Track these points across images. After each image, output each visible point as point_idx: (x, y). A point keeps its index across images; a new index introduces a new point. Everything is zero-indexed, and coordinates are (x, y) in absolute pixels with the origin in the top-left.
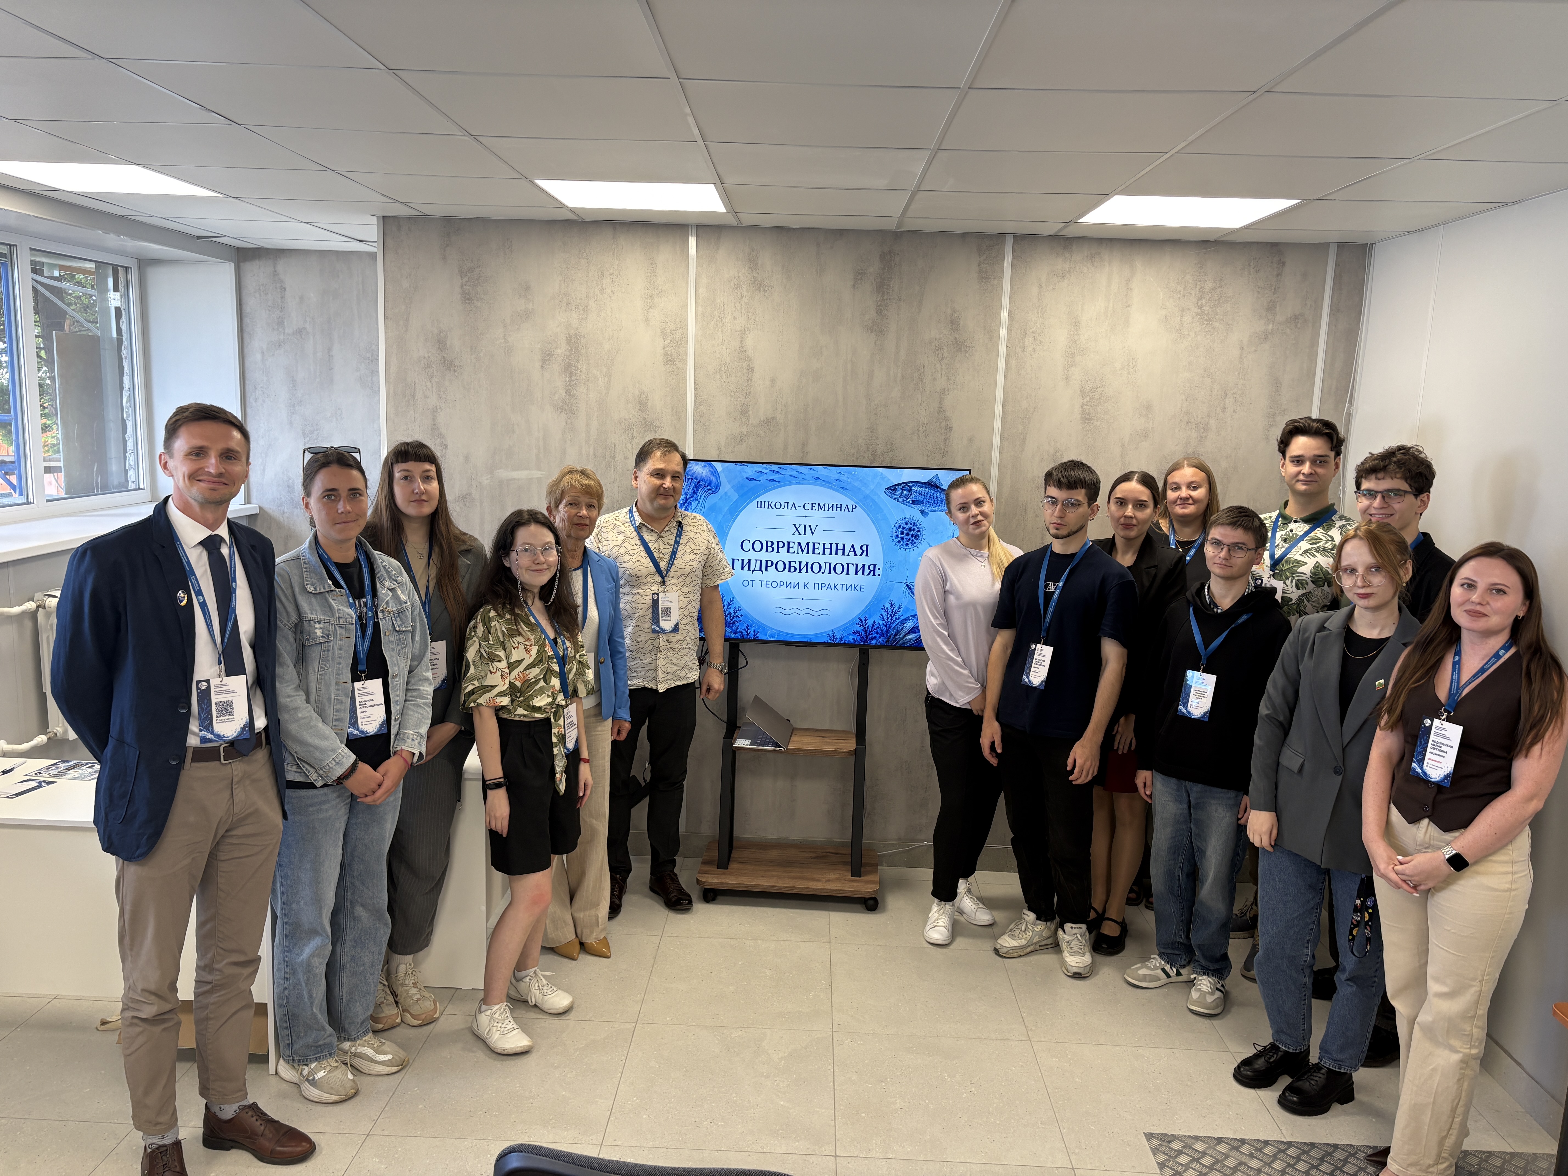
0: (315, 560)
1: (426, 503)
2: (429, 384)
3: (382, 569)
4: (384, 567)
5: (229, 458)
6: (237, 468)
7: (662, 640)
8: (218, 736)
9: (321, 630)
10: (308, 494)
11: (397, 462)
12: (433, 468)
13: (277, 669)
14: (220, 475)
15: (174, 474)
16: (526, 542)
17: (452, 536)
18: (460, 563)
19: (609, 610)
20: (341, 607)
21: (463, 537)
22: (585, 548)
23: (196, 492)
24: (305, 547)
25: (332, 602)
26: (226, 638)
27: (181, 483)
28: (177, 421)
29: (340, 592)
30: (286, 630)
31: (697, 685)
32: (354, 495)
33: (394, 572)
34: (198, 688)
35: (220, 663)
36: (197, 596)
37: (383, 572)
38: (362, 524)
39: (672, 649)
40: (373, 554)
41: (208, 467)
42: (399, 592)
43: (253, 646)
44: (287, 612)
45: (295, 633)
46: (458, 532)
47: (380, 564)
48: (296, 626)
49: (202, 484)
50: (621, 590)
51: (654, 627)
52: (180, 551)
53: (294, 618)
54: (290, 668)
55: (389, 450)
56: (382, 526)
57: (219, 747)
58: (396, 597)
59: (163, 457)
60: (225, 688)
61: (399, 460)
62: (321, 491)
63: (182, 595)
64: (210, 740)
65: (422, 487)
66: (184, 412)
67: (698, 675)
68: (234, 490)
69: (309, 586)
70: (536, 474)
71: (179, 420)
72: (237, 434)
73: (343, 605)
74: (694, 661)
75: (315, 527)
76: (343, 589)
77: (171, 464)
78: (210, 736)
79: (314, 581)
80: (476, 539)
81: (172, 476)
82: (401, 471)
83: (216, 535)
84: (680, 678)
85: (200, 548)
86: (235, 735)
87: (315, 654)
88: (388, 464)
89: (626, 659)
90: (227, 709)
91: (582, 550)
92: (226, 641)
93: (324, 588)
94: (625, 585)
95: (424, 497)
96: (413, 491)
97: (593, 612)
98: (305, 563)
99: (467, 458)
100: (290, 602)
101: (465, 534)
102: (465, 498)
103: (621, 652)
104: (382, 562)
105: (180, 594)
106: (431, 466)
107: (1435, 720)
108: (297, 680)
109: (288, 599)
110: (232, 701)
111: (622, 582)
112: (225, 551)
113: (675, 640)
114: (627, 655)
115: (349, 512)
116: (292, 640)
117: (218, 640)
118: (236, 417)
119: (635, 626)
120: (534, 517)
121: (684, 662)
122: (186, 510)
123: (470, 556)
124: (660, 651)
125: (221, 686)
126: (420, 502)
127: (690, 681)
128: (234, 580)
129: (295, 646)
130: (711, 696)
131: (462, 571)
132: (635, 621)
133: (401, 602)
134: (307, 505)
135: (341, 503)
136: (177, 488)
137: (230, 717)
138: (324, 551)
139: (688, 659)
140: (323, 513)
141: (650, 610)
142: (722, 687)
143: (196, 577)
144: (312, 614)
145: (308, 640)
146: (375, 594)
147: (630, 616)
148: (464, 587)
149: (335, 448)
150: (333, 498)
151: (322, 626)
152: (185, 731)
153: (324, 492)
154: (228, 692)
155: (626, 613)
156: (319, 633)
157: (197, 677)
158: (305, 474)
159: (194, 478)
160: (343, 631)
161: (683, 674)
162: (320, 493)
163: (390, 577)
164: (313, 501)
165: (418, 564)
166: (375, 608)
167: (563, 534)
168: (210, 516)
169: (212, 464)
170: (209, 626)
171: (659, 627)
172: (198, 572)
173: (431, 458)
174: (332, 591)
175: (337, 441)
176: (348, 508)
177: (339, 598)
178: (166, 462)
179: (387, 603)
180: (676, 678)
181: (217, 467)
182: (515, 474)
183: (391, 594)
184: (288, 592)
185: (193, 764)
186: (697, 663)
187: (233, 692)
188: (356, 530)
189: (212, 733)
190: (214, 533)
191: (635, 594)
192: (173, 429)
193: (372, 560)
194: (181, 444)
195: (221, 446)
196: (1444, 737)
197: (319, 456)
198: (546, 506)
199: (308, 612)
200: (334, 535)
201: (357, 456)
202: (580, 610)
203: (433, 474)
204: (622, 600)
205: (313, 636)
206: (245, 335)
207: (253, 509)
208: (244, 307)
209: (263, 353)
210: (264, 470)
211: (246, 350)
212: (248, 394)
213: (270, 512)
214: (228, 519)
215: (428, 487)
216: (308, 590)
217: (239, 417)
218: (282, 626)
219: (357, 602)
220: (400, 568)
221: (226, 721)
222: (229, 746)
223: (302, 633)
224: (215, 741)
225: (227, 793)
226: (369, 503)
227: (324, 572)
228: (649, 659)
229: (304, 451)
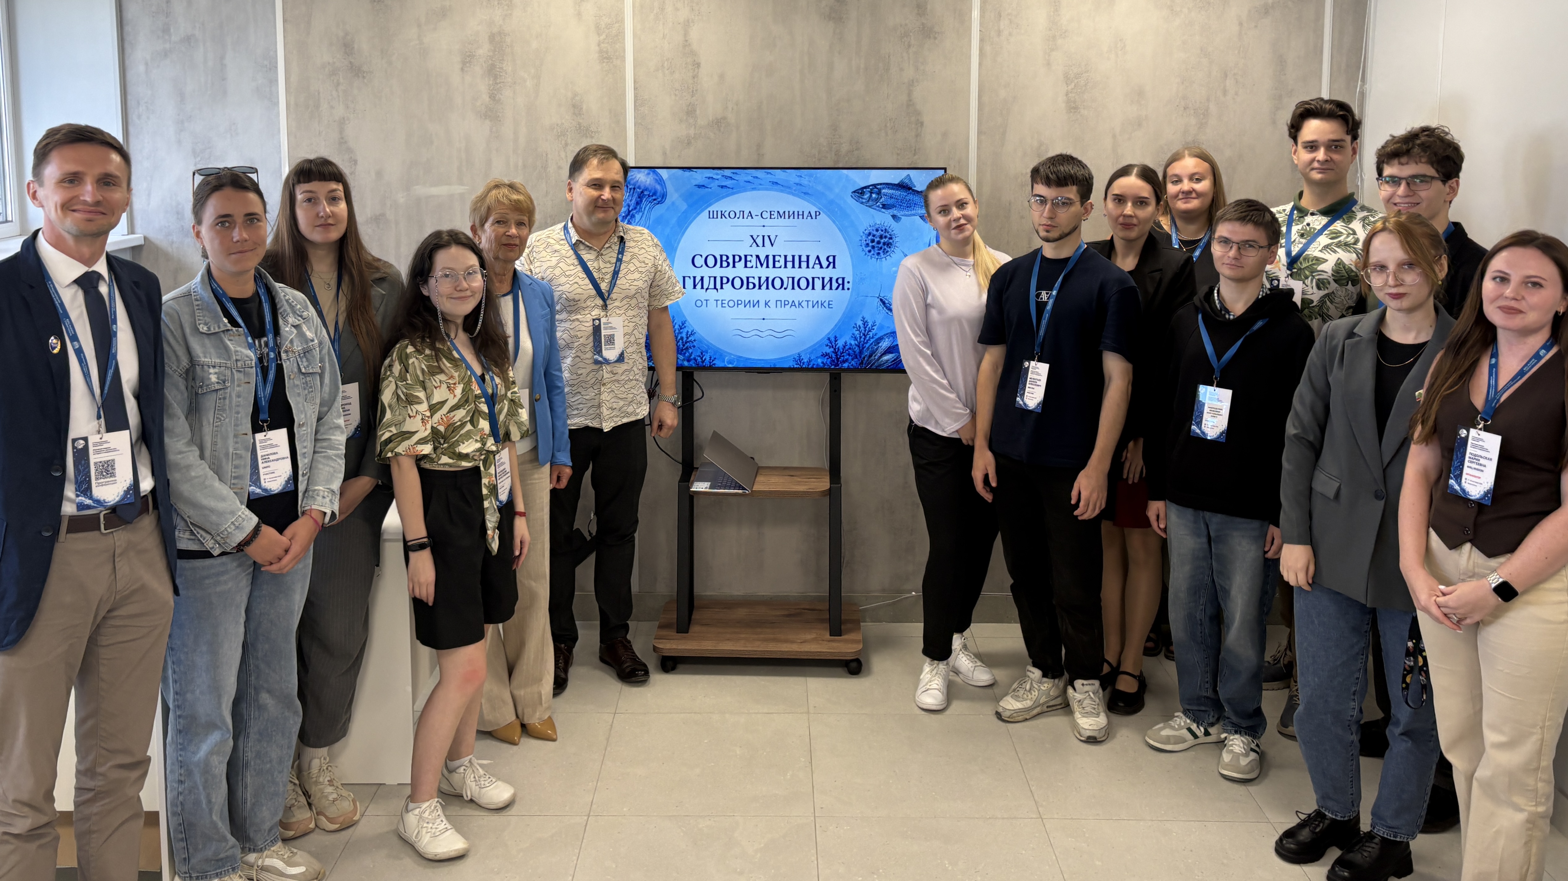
0: (208, 296)
1: (332, 227)
2: (334, 93)
3: (285, 303)
4: (287, 301)
5: (107, 184)
6: (117, 195)
7: (606, 371)
8: (98, 502)
9: (216, 376)
10: (199, 221)
11: (299, 182)
12: (340, 187)
13: (165, 421)
14: (97, 203)
15: (45, 204)
16: (446, 266)
17: (363, 263)
18: (373, 293)
19: (544, 340)
20: (238, 349)
21: (376, 264)
22: (515, 271)
23: (70, 224)
24: (196, 281)
25: (228, 343)
26: (106, 388)
27: (53, 215)
28: (47, 144)
29: (237, 331)
30: (176, 377)
31: (647, 422)
32: (251, 220)
33: (299, 306)
34: (74, 447)
35: (99, 417)
36: (71, 341)
37: (286, 307)
38: (261, 254)
39: (618, 381)
40: (274, 287)
41: (83, 195)
42: (305, 328)
43: (137, 397)
44: (177, 356)
45: (186, 380)
46: (370, 258)
47: (282, 297)
48: (187, 372)
49: (76, 214)
50: (557, 317)
51: (596, 357)
52: (52, 291)
53: (185, 362)
54: (181, 420)
55: (291, 168)
56: (283, 254)
57: (98, 514)
58: (301, 334)
59: (31, 185)
60: (105, 446)
61: (302, 179)
62: (214, 218)
63: (55, 341)
64: (88, 507)
65: (328, 210)
66: (56, 134)
67: (648, 410)
68: (113, 220)
69: (201, 326)
70: (457, 189)
71: (49, 143)
72: (116, 157)
73: (240, 346)
74: (643, 395)
75: (207, 258)
76: (241, 327)
77: (41, 193)
78: (88, 502)
79: (208, 320)
80: (391, 266)
81: (42, 206)
82: (304, 192)
83: (94, 272)
84: (628, 414)
85: (75, 287)
86: (117, 499)
87: (209, 403)
88: (289, 185)
89: (564, 395)
90: (108, 470)
91: (511, 274)
93: (219, 327)
94: (561, 311)
95: (330, 221)
96: (317, 215)
97: (526, 343)
98: (197, 300)
99: (379, 174)
100: (180, 345)
101: (379, 260)
102: (378, 219)
103: (559, 387)
104: (285, 296)
105: (53, 340)
106: (338, 185)
107: (1471, 430)
108: (189, 434)
109: (178, 342)
110: (113, 460)
111: (558, 308)
112: (103, 289)
113: (620, 371)
114: (566, 390)
115: (246, 241)
116: (182, 387)
117: (97, 391)
118: (114, 139)
119: (574, 358)
120: (455, 239)
121: (632, 396)
122: (58, 244)
123: (385, 285)
124: (604, 384)
125: (101, 444)
126: (326, 226)
127: (640, 417)
129: (186, 395)
130: (664, 433)
131: (376, 302)
132: (574, 351)
133: (306, 340)
134: (198, 235)
135: (237, 230)
136: (49, 220)
137: (112, 479)
138: (219, 286)
139: (635, 392)
140: (217, 242)
141: (591, 338)
142: (676, 422)
143: (70, 321)
144: (205, 357)
145: (201, 387)
146: (277, 331)
147: (568, 346)
148: (378, 320)
149: (228, 169)
150: (227, 224)
151: (216, 370)
152: (59, 497)
153: (216, 218)
154: (108, 450)
155: (564, 342)
156: (214, 378)
157: (72, 435)
158: (195, 200)
159: (68, 209)
160: (241, 376)
161: (630, 409)
162: (211, 220)
163: (294, 312)
164: (204, 230)
165: (326, 296)
166: (277, 348)
167: (488, 256)
168: (86, 250)
169: (88, 192)
170: (86, 375)
171: (602, 356)
172: (73, 315)
173: (337, 176)
174: (228, 330)
175: (231, 160)
176: (245, 235)
177: (237, 338)
178: (35, 192)
179: (291, 342)
180: (622, 415)
181: (94, 195)
182: (435, 191)
183: (295, 331)
184: (178, 334)
185: (69, 536)
186: (646, 396)
187: (115, 450)
188: (253, 261)
189: (91, 498)
191: (574, 321)
192: (42, 154)
193: (274, 293)
194: (52, 171)
195: (98, 171)
197: (210, 178)
198: (469, 224)
199: (201, 355)
200: (230, 267)
201: (254, 176)
202: (511, 341)
203: (341, 194)
204: (558, 329)
205: (207, 382)
206: (127, 45)
207: (136, 239)
208: (124, 14)
209: (147, 64)
210: (149, 195)
211: (127, 62)
212: (130, 111)
213: (157, 242)
214: (107, 253)
215: (335, 209)
216: (201, 330)
217: (120, 138)
218: (171, 372)
219: (257, 342)
220: (305, 301)
221: (107, 484)
222: (111, 513)
223: (194, 379)
224: (94, 507)
225: (108, 568)
226: (269, 229)
227: (219, 309)
228: (592, 393)
229: (194, 174)
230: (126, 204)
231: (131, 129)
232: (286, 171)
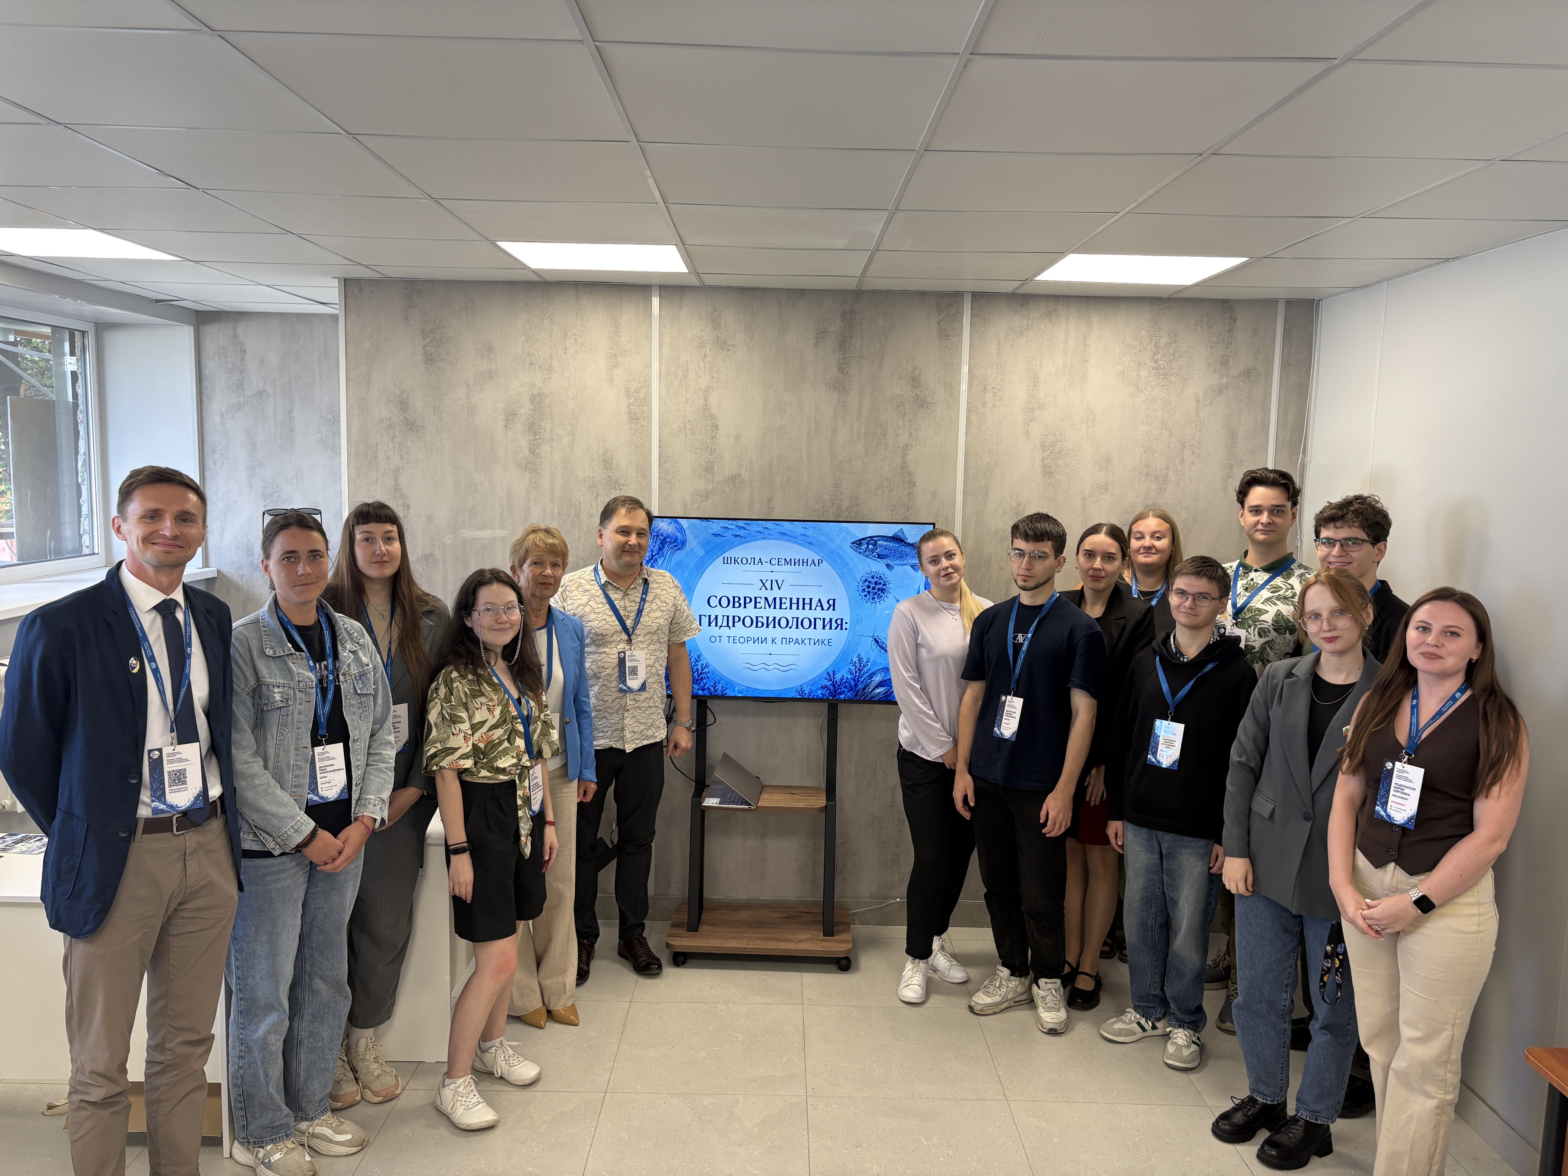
0: (274, 623)
1: (387, 564)
2: (390, 444)
3: (344, 631)
4: (345, 629)
5: (185, 520)
6: (193, 531)
7: (629, 699)
8: (171, 806)
9: (280, 695)
10: (267, 556)
11: (358, 523)
12: (395, 529)
13: (233, 735)
14: (175, 538)
15: (128, 538)
16: (488, 601)
17: (414, 597)
18: (422, 624)
19: (574, 669)
20: (301, 671)
21: (426, 598)
22: (550, 606)
23: (150, 555)
24: (264, 610)
25: (292, 665)
26: (180, 705)
27: (135, 548)
28: (131, 484)
29: (300, 655)
30: (244, 694)
31: (665, 744)
32: (315, 557)
33: (356, 634)
34: (150, 758)
35: (172, 731)
36: (149, 662)
37: (345, 634)
38: (323, 586)
39: (639, 708)
40: (335, 616)
41: (163, 530)
42: (361, 654)
43: (207, 712)
44: (245, 677)
45: (253, 698)
46: (420, 593)
47: (341, 626)
48: (254, 690)
49: (156, 548)
50: (586, 649)
51: (621, 686)
52: (133, 616)
53: (252, 682)
54: (247, 734)
55: (351, 511)
56: (343, 588)
57: (172, 817)
58: (358, 660)
59: (116, 521)
60: (178, 756)
61: (360, 521)
62: (280, 554)
63: (134, 662)
64: (163, 811)
65: (383, 549)
66: (139, 475)
67: (666, 734)
68: (189, 553)
69: (268, 650)
70: (500, 533)
71: (133, 483)
72: (193, 497)
73: (302, 668)
74: (661, 720)
75: (274, 589)
76: (303, 652)
77: (125, 528)
78: (162, 807)
79: (274, 644)
80: (438, 599)
81: (126, 540)
82: (362, 532)
83: (171, 600)
84: (648, 737)
85: (154, 613)
86: (188, 804)
87: (273, 719)
88: (349, 526)
89: (591, 719)
90: (180, 778)
91: (546, 609)
92: (178, 708)
93: (284, 652)
94: (590, 644)
95: (385, 559)
96: (374, 552)
97: (558, 672)
98: (264, 627)
99: (429, 518)
100: (248, 666)
101: (428, 595)
102: (427, 558)
103: (586, 712)
104: (343, 625)
105: (133, 661)
106: (393, 527)
107: (1397, 763)
108: (255, 747)
109: (246, 664)
110: (185, 770)
111: (587, 641)
112: (180, 616)
113: (642, 699)
114: (593, 714)
115: (309, 574)
116: (250, 705)
117: (171, 705)
118: (192, 480)
119: (602, 686)
120: (497, 577)
121: (651, 721)
122: (140, 574)
123: (433, 617)
124: (627, 711)
125: (174, 754)
126: (381, 563)
127: (658, 740)
128: (190, 645)
129: (252, 711)
130: (679, 754)
131: (425, 632)
132: (600, 681)
133: (363, 665)
134: (266, 568)
135: (301, 564)
136: (131, 552)
137: (183, 786)
138: (284, 614)
139: (655, 718)
140: (283, 575)
141: (617, 669)
142: (690, 745)
143: (149, 643)
144: (271, 678)
145: (266, 704)
146: (336, 656)
147: (595, 676)
148: (426, 648)
149: (295, 510)
150: (293, 560)
151: (281, 690)
152: (135, 801)
153: (283, 554)
154: (180, 760)
155: (592, 672)
156: (278, 697)
157: (148, 746)
158: (264, 537)
159: (148, 541)
160: (303, 695)
161: (650, 733)
162: (278, 556)
163: (352, 640)
164: (272, 564)
165: (380, 625)
166: (336, 671)
167: (526, 594)
168: (164, 579)
169: (167, 527)
170: (162, 693)
171: (626, 686)
172: (151, 638)
173: (393, 519)
174: (292, 654)
175: (297, 503)
176: (309, 570)
177: (300, 661)
178: (120, 526)
179: (349, 665)
180: (643, 738)
181: (172, 530)
182: (480, 534)
183: (352, 657)
184: (247, 657)
185: (145, 836)
186: (665, 721)
187: (186, 760)
188: (315, 593)
189: (165, 803)
190: (168, 598)
191: (601, 653)
192: (126, 493)
193: (333, 622)
194: (135, 508)
195: (176, 508)
196: (1406, 779)
197: (278, 518)
198: (509, 565)
199: (267, 676)
200: (295, 597)
201: (318, 517)
202: (544, 669)
203: (395, 534)
204: (587, 660)
205: (271, 701)
206: (204, 398)
207: (210, 572)
208: (203, 370)
209: (222, 415)
210: (222, 533)
211: (204, 413)
212: (207, 457)
213: (229, 575)
214: (183, 583)
215: (390, 548)
216: (267, 653)
217: (197, 480)
218: (239, 690)
219: (317, 665)
220: (362, 630)
221: (179, 791)
222: (182, 816)
223: (260, 697)
224: (168, 812)
225: (180, 865)
226: (330, 565)
227: (284, 635)
228: (615, 718)
229: (264, 514)
230: (202, 539)
231: (207, 473)
232: (346, 514)
